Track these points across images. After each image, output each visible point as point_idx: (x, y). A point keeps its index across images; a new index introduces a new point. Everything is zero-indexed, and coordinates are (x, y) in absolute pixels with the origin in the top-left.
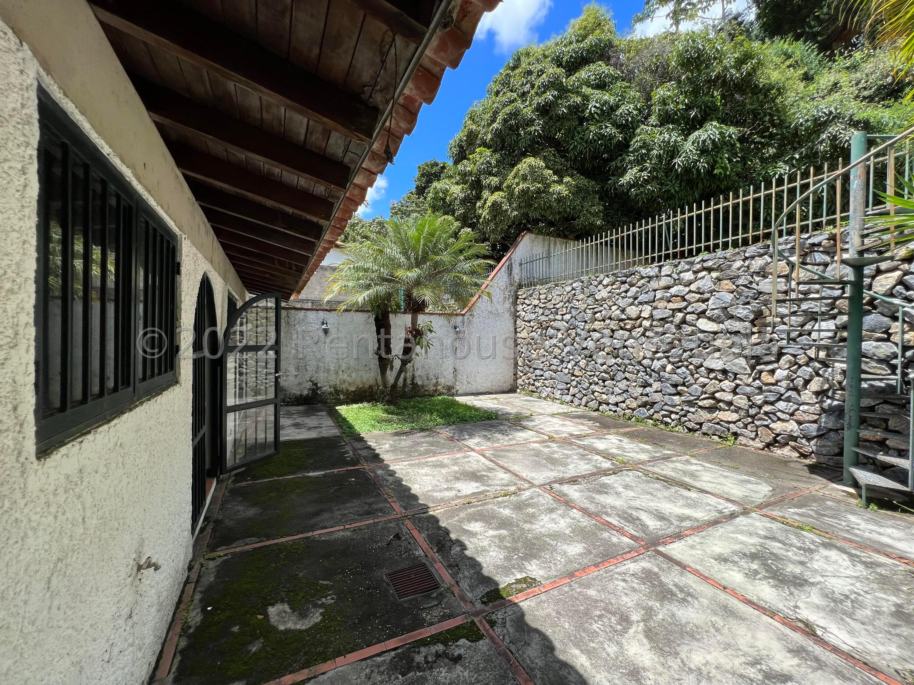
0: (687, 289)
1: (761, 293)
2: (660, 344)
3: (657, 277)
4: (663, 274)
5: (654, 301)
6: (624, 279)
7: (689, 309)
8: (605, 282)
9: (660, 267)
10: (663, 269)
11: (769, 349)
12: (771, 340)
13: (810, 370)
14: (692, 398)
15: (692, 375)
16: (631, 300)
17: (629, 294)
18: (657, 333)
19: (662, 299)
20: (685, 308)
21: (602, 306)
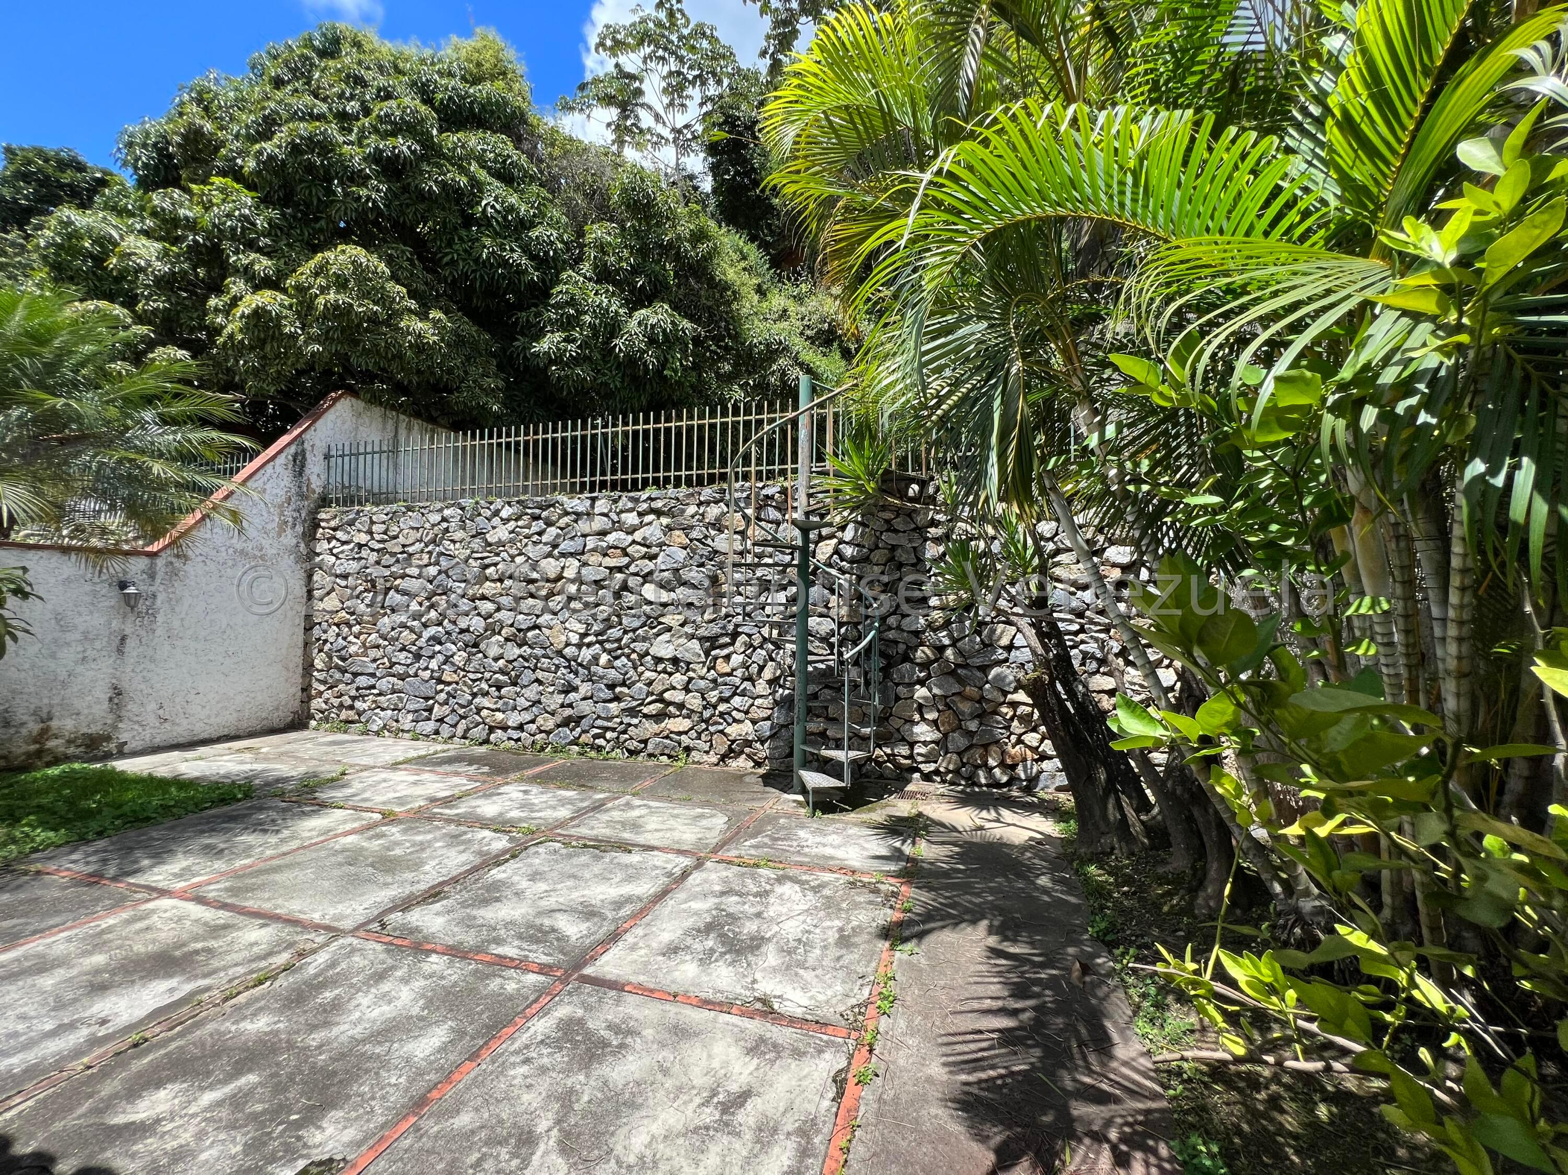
0: (630, 538)
1: (716, 552)
2: (591, 621)
3: (588, 514)
4: (597, 511)
5: (583, 553)
6: (537, 511)
7: (633, 569)
8: (504, 514)
9: (593, 500)
10: (598, 503)
11: (724, 628)
12: (727, 616)
13: (764, 653)
14: (635, 703)
15: (635, 668)
16: (548, 549)
17: (545, 538)
18: (587, 605)
19: (594, 550)
20: (627, 566)
21: (498, 555)
